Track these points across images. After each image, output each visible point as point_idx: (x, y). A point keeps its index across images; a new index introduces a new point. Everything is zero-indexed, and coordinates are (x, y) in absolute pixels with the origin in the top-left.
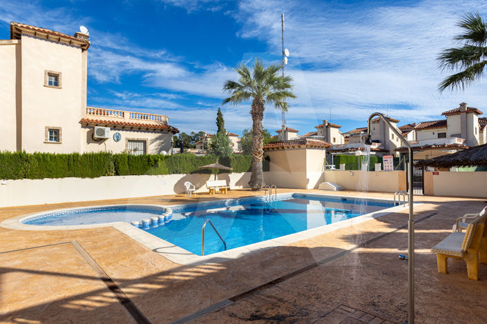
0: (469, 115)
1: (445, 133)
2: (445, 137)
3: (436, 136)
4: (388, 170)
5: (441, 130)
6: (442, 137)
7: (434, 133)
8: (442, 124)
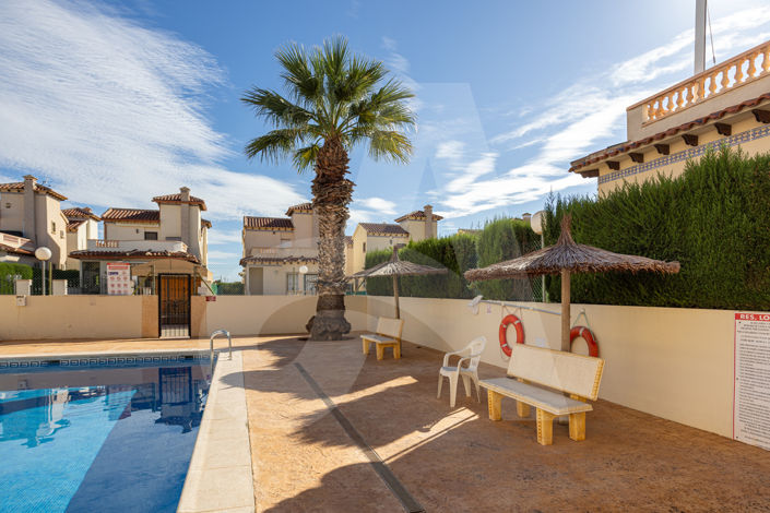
0: (193, 208)
1: (156, 233)
2: (156, 239)
3: (141, 235)
4: (120, 294)
5: (151, 227)
6: (152, 239)
7: (137, 231)
8: (152, 217)
